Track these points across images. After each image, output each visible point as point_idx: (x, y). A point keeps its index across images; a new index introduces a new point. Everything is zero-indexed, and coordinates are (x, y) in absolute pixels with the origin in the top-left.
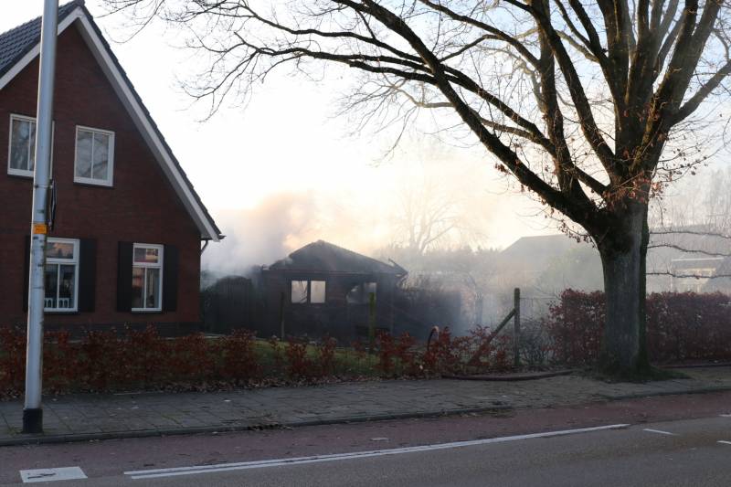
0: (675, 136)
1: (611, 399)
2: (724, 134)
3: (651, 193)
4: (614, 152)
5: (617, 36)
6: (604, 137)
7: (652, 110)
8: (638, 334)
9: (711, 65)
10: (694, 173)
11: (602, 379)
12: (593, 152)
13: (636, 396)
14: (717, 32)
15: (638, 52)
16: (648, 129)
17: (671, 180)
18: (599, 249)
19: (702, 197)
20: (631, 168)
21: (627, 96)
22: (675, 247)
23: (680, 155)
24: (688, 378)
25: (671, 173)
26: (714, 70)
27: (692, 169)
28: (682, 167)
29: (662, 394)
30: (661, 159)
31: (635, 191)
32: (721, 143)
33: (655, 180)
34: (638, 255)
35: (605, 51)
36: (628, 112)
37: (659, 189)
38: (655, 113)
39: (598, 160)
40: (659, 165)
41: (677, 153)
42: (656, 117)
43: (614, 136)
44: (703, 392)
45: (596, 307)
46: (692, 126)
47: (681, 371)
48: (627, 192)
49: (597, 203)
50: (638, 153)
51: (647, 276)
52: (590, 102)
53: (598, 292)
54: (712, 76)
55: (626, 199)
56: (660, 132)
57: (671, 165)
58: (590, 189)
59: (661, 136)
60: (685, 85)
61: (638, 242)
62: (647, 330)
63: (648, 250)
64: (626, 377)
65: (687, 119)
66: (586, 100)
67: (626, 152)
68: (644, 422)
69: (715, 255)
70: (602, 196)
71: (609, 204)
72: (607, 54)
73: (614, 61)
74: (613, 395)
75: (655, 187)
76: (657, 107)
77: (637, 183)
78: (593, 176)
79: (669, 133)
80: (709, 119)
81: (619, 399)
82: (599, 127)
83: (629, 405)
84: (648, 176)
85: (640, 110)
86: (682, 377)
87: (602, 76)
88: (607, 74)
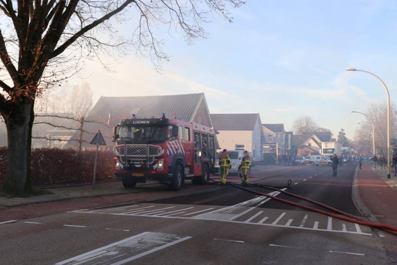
0: (51, 64)
1: (9, 207)
2: (77, 66)
3: (36, 94)
4: (17, 69)
5: (23, 5)
6: (12, 60)
7: (39, 49)
8: (26, 170)
9: (72, 29)
10: (60, 85)
11: (4, 196)
12: (5, 68)
13: (23, 204)
14: (77, 13)
15: (34, 16)
16: (36, 59)
17: (47, 88)
18: (6, 123)
19: (68, 98)
20: (26, 79)
21: (26, 39)
22: (50, 124)
23: (53, 75)
24: (52, 193)
25: (48, 84)
26: (74, 33)
27: (59, 83)
28: (54, 81)
29: (37, 203)
30: (43, 76)
31: (28, 92)
32: (75, 71)
33: (38, 87)
34: (28, 127)
35: (15, 12)
36: (26, 48)
37: (40, 92)
38: (41, 50)
39: (7, 73)
40: (42, 79)
41: (52, 74)
42: (41, 53)
43: (18, 60)
44: (59, 201)
45: (4, 156)
46: (60, 60)
47: (49, 190)
48: (23, 92)
49: (5, 97)
50: (30, 72)
51: (32, 139)
52: (5, 40)
53: (4, 147)
54: (72, 36)
55: (22, 96)
56: (42, 61)
57: (48, 80)
58: (2, 89)
59: (43, 63)
60: (58, 38)
61: (28, 120)
62: (32, 168)
63: (33, 125)
64: (18, 194)
65: (58, 56)
66: (2, 38)
67: (24, 70)
68: (26, 218)
69: (70, 129)
70: (9, 93)
71: (12, 98)
72: (17, 14)
73: (20, 19)
74: (10, 205)
75: (38, 91)
76: (42, 48)
77: (29, 88)
78: (4, 82)
79: (48, 62)
80: (69, 58)
81: (13, 207)
82: (9, 54)
83: (18, 210)
84: (35, 85)
85: (32, 48)
86: (49, 193)
87: (13, 26)
88: (15, 25)
